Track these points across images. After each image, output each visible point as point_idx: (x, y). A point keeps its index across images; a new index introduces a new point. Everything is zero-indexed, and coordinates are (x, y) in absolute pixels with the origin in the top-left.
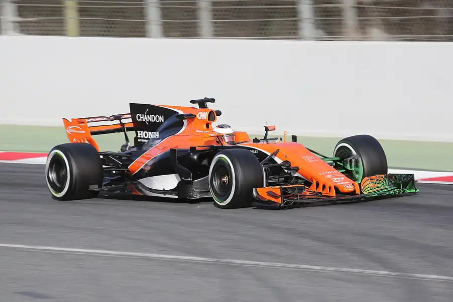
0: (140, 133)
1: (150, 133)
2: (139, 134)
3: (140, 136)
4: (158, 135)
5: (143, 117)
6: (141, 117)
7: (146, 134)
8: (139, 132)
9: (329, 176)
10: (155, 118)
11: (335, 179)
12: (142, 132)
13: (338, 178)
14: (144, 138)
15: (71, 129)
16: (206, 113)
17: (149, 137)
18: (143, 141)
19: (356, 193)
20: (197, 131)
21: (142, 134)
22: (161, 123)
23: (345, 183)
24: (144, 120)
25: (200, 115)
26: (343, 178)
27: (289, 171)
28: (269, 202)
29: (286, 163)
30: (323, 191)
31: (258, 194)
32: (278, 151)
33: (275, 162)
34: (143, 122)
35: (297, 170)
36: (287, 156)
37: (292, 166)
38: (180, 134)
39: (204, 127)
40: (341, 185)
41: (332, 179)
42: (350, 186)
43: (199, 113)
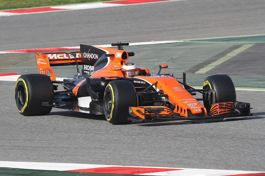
1: (90, 66)
2: (85, 67)
3: (85, 68)
4: (94, 69)
5: (87, 55)
6: (86, 55)
7: (88, 67)
8: (84, 65)
9: (186, 102)
10: (94, 56)
11: (190, 104)
12: (86, 66)
13: (192, 104)
14: (87, 71)
15: (39, 61)
16: (121, 53)
17: (90, 70)
18: (87, 72)
19: (204, 115)
20: (115, 66)
21: (86, 67)
22: (96, 60)
23: (196, 107)
24: (87, 57)
25: (117, 55)
26: (196, 104)
27: (163, 98)
28: (137, 118)
29: (161, 92)
30: (181, 113)
31: (132, 111)
32: (157, 82)
33: (155, 91)
34: (87, 59)
35: (167, 96)
36: (162, 87)
37: (164, 94)
38: (105, 68)
39: (119, 64)
40: (193, 108)
41: (187, 104)
42: (199, 110)
43: (117, 53)
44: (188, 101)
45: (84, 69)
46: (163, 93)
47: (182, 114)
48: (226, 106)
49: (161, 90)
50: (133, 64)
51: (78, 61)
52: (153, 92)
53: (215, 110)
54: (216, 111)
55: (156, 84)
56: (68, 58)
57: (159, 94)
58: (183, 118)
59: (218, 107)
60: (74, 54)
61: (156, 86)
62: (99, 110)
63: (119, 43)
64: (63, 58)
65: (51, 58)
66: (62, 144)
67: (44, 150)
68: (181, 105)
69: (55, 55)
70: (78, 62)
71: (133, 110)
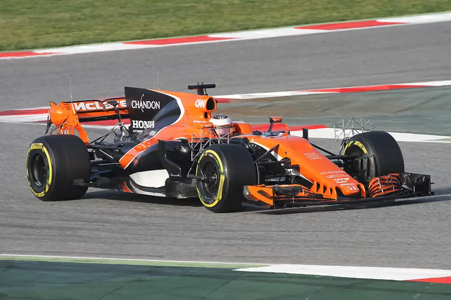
0: (135, 123)
1: (145, 122)
3: (136, 126)
4: (153, 125)
5: (138, 104)
6: (136, 104)
7: (141, 123)
8: (134, 121)
9: (331, 177)
10: (151, 105)
11: (339, 180)
12: (137, 121)
13: (342, 179)
14: (139, 129)
16: (205, 100)
17: (145, 128)
18: (138, 131)
19: (362, 196)
20: (194, 121)
21: (137, 124)
22: (157, 110)
24: (139, 107)
25: (198, 102)
26: (347, 179)
27: (289, 170)
28: (260, 203)
29: (286, 161)
30: (324, 192)
31: (249, 192)
32: (278, 146)
33: (274, 159)
34: (138, 110)
35: (297, 168)
36: (287, 153)
37: (292, 164)
38: (176, 124)
39: (202, 117)
40: (344, 186)
41: (335, 180)
42: (354, 188)
43: (197, 101)
44: (334, 174)
45: (134, 127)
46: (290, 163)
47: (327, 195)
48: (390, 180)
49: (286, 158)
50: (226, 117)
51: (121, 113)
52: (270, 161)
53: (376, 188)
54: (378, 189)
55: (276, 149)
56: (102, 108)
57: (282, 165)
58: (329, 201)
59: (379, 183)
60: (113, 101)
61: (276, 152)
62: (182, 191)
63: (200, 84)
64: (95, 108)
65: (78, 108)
66: (400, 238)
67: (372, 248)
68: (323, 182)
69: (82, 104)
70: (121, 115)
71: (252, 191)
